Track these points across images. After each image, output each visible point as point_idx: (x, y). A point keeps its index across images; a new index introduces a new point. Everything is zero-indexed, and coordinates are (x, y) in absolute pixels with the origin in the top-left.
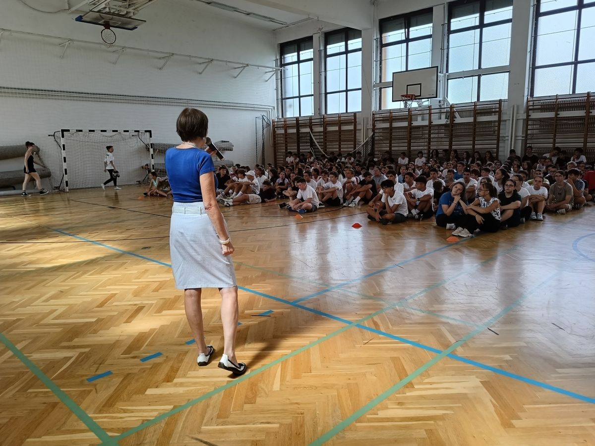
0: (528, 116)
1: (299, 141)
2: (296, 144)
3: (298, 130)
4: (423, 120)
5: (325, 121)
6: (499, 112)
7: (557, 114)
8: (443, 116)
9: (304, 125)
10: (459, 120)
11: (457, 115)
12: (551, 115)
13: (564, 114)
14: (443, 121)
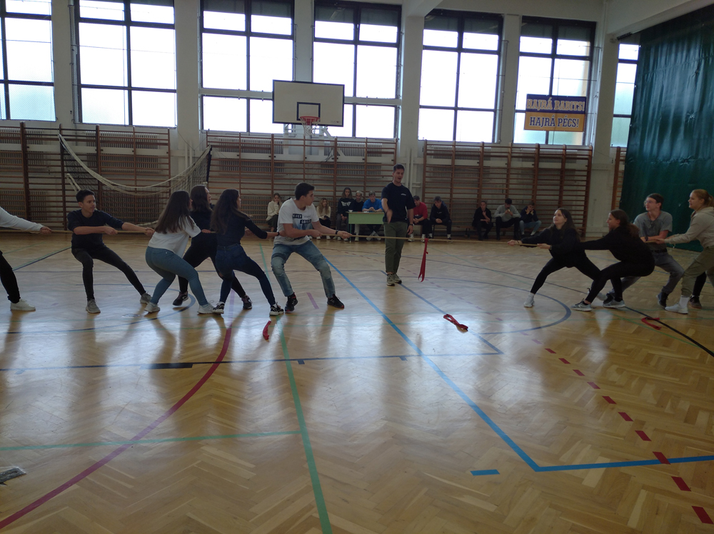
0: (425, 161)
1: (27, 168)
2: (22, 175)
3: (25, 147)
4: (290, 153)
5: (98, 135)
6: (395, 153)
7: (453, 162)
8: (322, 151)
9: (37, 139)
10: (343, 158)
11: (340, 151)
12: (447, 162)
13: (460, 162)
14: (321, 157)
